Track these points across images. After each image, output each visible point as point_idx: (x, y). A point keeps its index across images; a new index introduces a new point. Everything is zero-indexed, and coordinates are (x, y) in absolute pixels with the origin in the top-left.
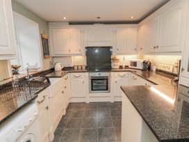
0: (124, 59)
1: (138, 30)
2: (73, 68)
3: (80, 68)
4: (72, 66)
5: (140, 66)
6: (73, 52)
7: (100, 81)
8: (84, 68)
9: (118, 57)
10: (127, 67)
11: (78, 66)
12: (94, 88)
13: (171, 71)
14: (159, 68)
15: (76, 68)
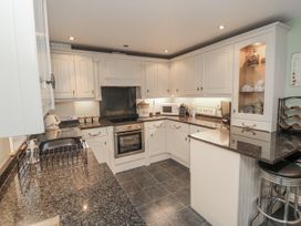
0: (153, 103)
1: (169, 67)
2: (77, 121)
3: (89, 120)
4: (75, 118)
5: (175, 112)
6: (79, 94)
7: (128, 138)
8: (96, 120)
9: (147, 101)
10: (158, 114)
11: (85, 119)
12: (122, 150)
13: (213, 114)
14: (199, 112)
15: (82, 121)
